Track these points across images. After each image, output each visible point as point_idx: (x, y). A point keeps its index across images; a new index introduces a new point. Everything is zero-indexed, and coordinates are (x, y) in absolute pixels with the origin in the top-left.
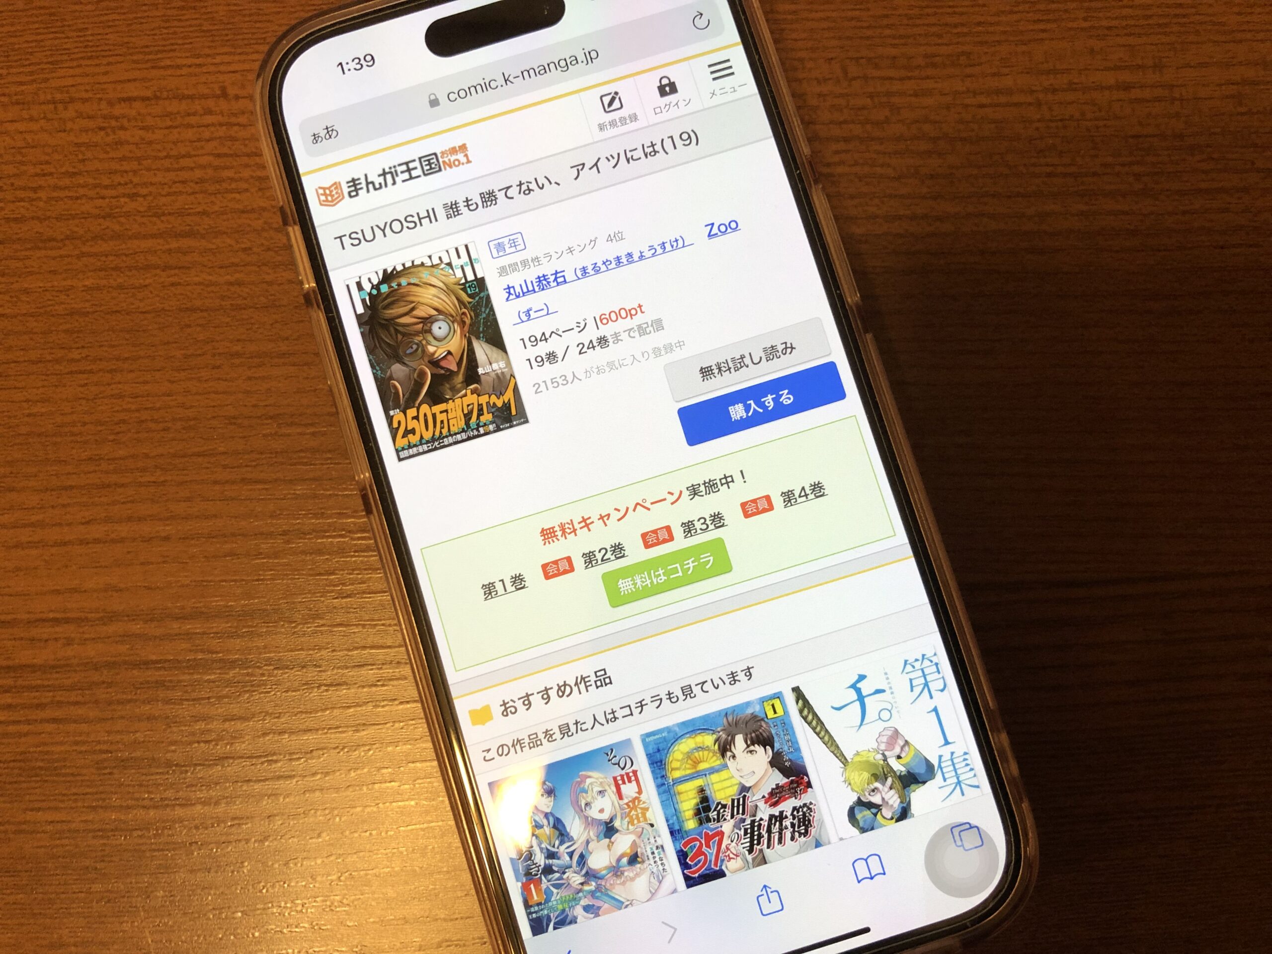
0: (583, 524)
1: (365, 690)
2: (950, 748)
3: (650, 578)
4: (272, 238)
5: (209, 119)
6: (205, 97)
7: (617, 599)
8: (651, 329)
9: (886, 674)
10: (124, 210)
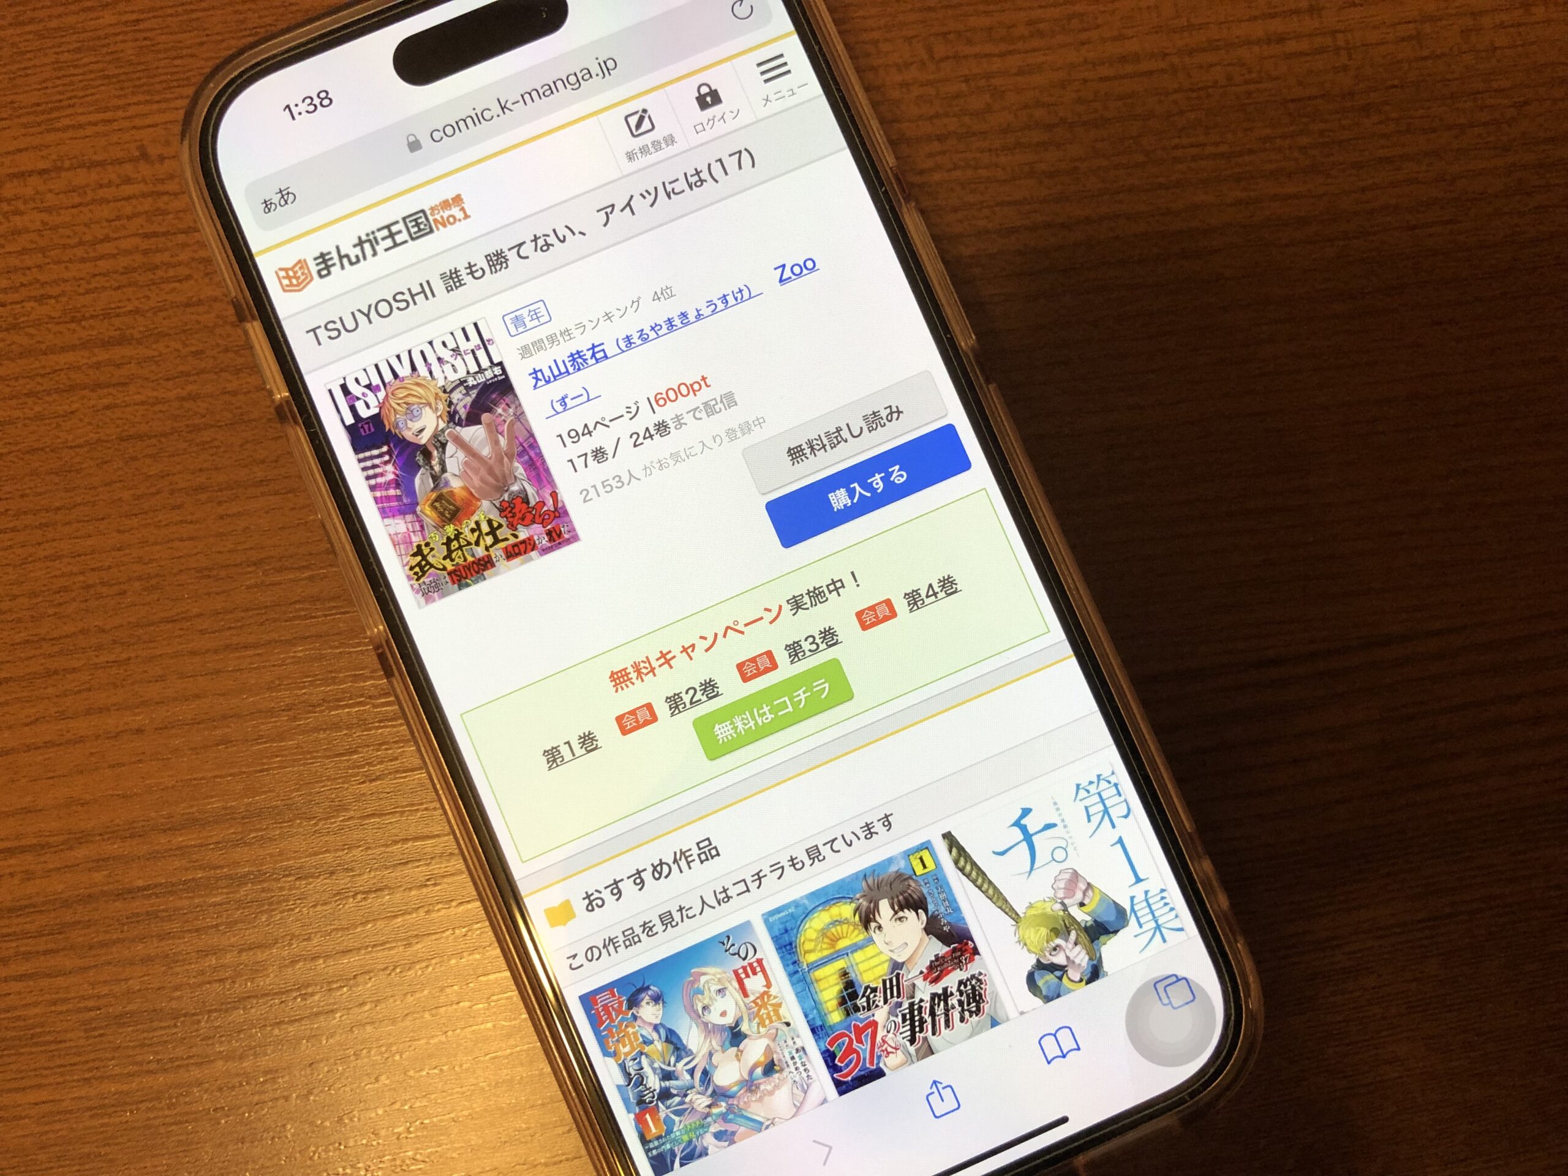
0: (663, 660)
1: (413, 893)
2: (1142, 886)
3: (754, 719)
4: (229, 336)
5: (128, 190)
6: (120, 162)
7: (714, 749)
8: (720, 405)
9: (1055, 804)
10: (32, 317)
